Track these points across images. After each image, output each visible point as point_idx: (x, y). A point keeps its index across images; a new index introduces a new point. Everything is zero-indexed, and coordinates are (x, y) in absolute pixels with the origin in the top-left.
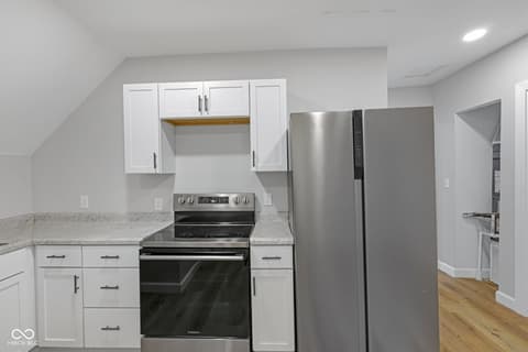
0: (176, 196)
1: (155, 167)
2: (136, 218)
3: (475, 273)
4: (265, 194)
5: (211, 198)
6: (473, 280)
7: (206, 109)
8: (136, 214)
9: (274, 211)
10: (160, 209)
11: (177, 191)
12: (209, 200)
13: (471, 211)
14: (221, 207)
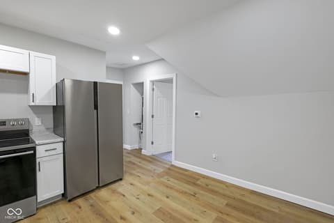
3: (137, 147)
4: (36, 119)
6: (136, 149)
9: (43, 128)
13: (136, 123)
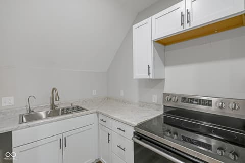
0: (165, 95)
1: (149, 74)
2: (143, 105)
5: (193, 99)
7: (188, 22)
8: (143, 102)
10: (156, 102)
11: (166, 91)
12: (191, 100)
14: (202, 108)
